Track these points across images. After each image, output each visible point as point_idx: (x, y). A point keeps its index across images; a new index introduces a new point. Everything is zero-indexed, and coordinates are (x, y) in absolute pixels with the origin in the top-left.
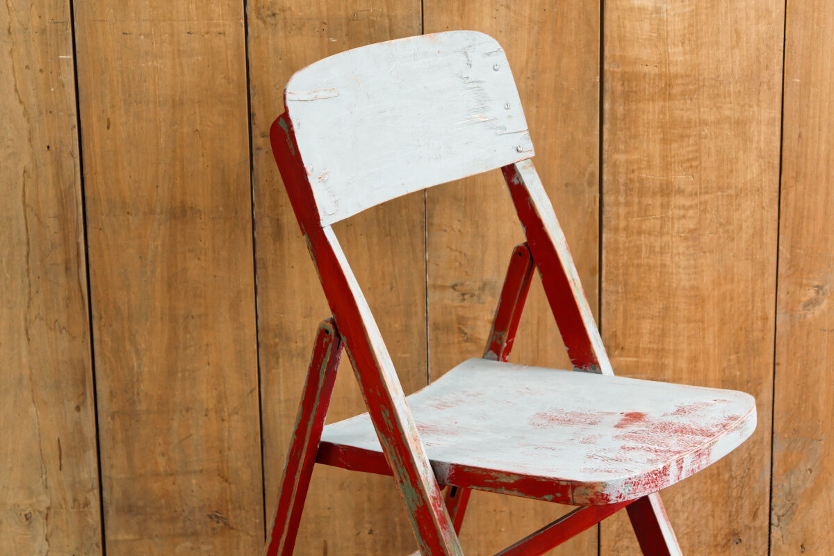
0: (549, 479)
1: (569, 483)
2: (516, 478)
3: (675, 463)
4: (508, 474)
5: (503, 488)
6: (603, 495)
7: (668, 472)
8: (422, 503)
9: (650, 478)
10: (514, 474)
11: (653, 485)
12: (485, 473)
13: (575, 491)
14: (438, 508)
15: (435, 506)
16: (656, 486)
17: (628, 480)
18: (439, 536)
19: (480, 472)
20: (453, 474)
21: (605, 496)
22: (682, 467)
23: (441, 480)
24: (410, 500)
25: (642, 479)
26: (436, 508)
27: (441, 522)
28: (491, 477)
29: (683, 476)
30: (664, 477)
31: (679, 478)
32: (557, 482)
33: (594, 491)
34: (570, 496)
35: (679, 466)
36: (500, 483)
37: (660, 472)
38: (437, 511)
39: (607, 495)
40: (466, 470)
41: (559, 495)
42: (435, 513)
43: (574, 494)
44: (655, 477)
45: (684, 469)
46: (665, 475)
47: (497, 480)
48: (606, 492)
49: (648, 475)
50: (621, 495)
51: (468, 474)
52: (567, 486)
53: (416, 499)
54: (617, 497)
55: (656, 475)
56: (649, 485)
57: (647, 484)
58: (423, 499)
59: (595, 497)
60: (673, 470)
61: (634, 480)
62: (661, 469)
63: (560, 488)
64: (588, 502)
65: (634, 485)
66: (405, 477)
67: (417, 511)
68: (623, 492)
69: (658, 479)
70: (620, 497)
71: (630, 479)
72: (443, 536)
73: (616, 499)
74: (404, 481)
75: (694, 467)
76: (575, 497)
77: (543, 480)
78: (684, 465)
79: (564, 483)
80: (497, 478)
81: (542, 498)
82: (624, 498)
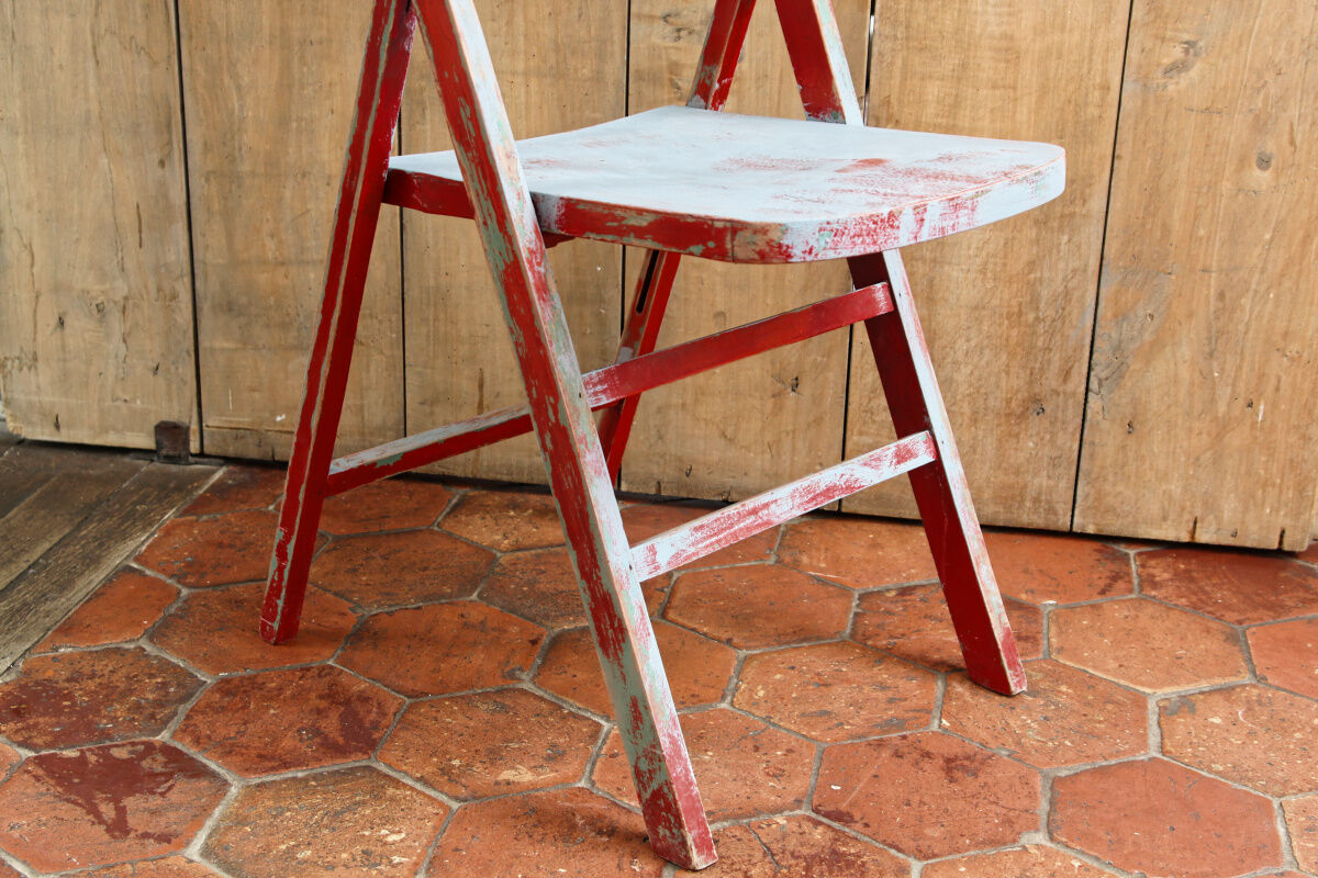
0: (699, 217)
1: (728, 225)
2: (650, 218)
3: (911, 211)
4: (640, 212)
5: (632, 235)
6: (780, 246)
7: (896, 223)
8: (512, 259)
9: (864, 227)
10: (648, 211)
11: (868, 240)
12: (606, 212)
13: (737, 238)
14: (536, 267)
15: (530, 262)
16: (875, 243)
17: (825, 225)
18: (534, 312)
19: (600, 210)
20: (563, 214)
21: (785, 248)
22: (922, 220)
23: (546, 224)
24: (497, 253)
25: (850, 226)
26: (532, 267)
27: (538, 290)
28: (614, 218)
29: (925, 236)
30: (889, 230)
31: (916, 238)
32: (710, 222)
33: (766, 238)
34: (729, 246)
35: (919, 217)
36: (628, 226)
37: (882, 221)
38: (533, 272)
39: (788, 247)
40: (581, 207)
41: (711, 244)
42: (530, 274)
43: (735, 243)
44: (873, 226)
45: (925, 223)
46: (892, 226)
47: (624, 222)
48: (785, 242)
49: (861, 221)
50: (811, 250)
51: (583, 213)
52: (725, 229)
53: (504, 251)
54: (804, 252)
55: (875, 223)
56: (861, 239)
57: (859, 236)
58: (513, 251)
59: (767, 249)
60: (907, 221)
61: (835, 226)
62: (886, 215)
63: (713, 233)
64: (756, 257)
65: (835, 235)
66: (490, 215)
67: (505, 272)
68: (815, 245)
69: (878, 230)
70: (810, 252)
71: (828, 223)
72: (540, 311)
73: (802, 255)
74: (489, 223)
75: (945, 224)
76: (736, 248)
77: (690, 220)
78: (926, 216)
79: (719, 225)
80: (624, 218)
81: (687, 251)
82: (816, 255)
